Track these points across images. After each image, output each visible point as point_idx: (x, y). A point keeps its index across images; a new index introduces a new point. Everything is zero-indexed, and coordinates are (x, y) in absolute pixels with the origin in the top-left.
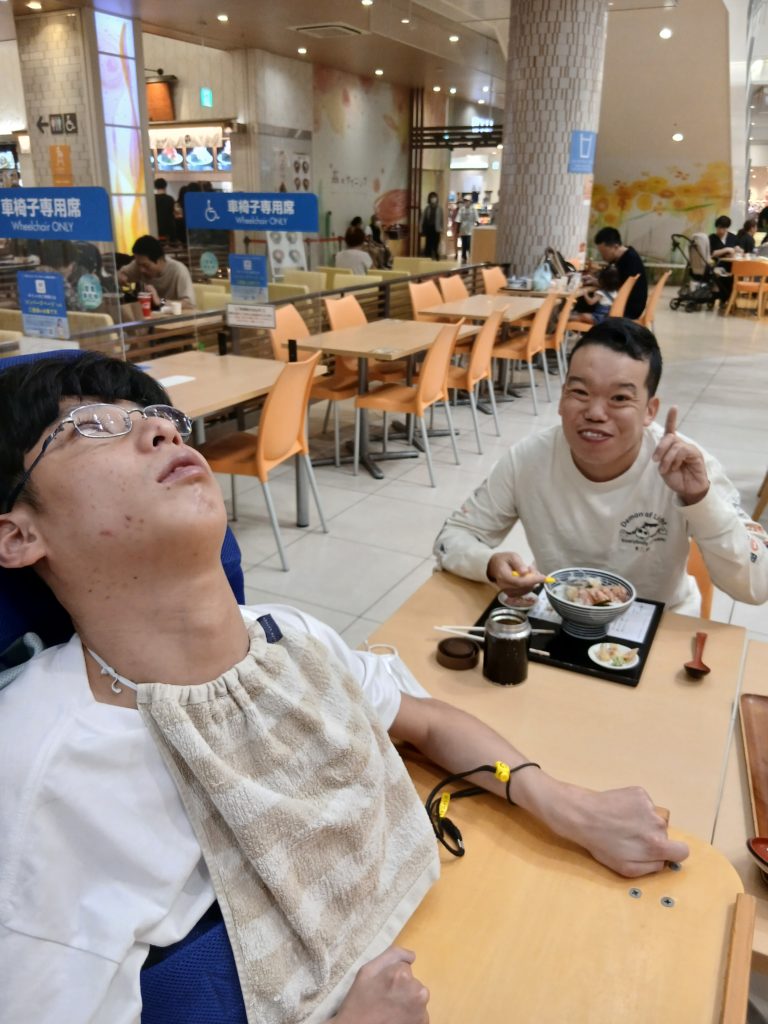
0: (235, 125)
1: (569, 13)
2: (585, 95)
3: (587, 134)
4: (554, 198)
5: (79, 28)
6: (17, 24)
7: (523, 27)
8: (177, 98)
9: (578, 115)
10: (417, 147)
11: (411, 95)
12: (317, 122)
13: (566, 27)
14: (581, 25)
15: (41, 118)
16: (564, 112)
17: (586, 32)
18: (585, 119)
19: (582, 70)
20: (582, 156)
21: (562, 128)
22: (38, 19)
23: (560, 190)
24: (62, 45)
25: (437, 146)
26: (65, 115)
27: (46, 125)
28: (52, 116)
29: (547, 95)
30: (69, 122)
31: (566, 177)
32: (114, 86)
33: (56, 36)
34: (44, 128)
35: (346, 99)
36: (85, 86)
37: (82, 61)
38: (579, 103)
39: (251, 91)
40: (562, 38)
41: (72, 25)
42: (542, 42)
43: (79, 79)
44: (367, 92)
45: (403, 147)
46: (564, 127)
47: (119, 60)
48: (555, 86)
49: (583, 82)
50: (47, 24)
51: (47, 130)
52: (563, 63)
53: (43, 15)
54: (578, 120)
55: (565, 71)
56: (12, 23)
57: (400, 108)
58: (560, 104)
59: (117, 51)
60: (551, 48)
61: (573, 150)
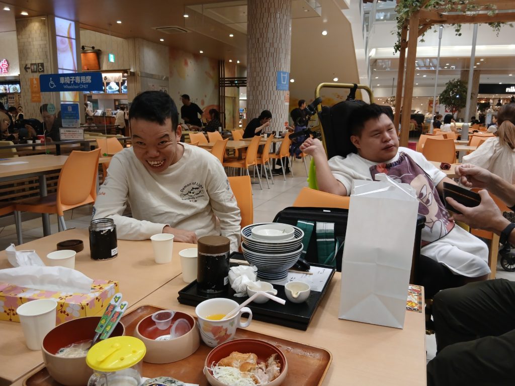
0: (129, 72)
1: (272, 19)
2: (282, 56)
3: (284, 73)
4: (271, 101)
5: (47, 24)
6: (17, 22)
7: (252, 25)
8: (101, 60)
9: (280, 64)
10: (222, 86)
11: (219, 64)
12: (171, 73)
13: (272, 25)
14: (278, 24)
15: (26, 65)
16: (273, 63)
17: (281, 27)
18: (283, 66)
19: (280, 45)
20: (282, 83)
21: (272, 70)
22: (27, 20)
23: (273, 98)
24: (38, 32)
25: (232, 86)
26: (38, 64)
27: (29, 68)
28: (31, 64)
29: (265, 55)
30: (40, 67)
31: (276, 92)
32: (64, 51)
33: (35, 28)
34: (28, 70)
35: (186, 64)
36: (48, 51)
37: (48, 39)
38: (280, 59)
39: (137, 58)
40: (270, 30)
41: (43, 23)
42: (261, 32)
43: (46, 47)
44: (197, 61)
45: (216, 86)
46: (273, 70)
47: (67, 39)
48: (268, 51)
49: (281, 50)
50: (31, 22)
51: (29, 71)
52: (271, 41)
53: (30, 18)
54: (280, 66)
55: (272, 45)
56: (15, 22)
57: (213, 69)
58: (271, 59)
59: (66, 35)
60: (265, 34)
61: (278, 80)
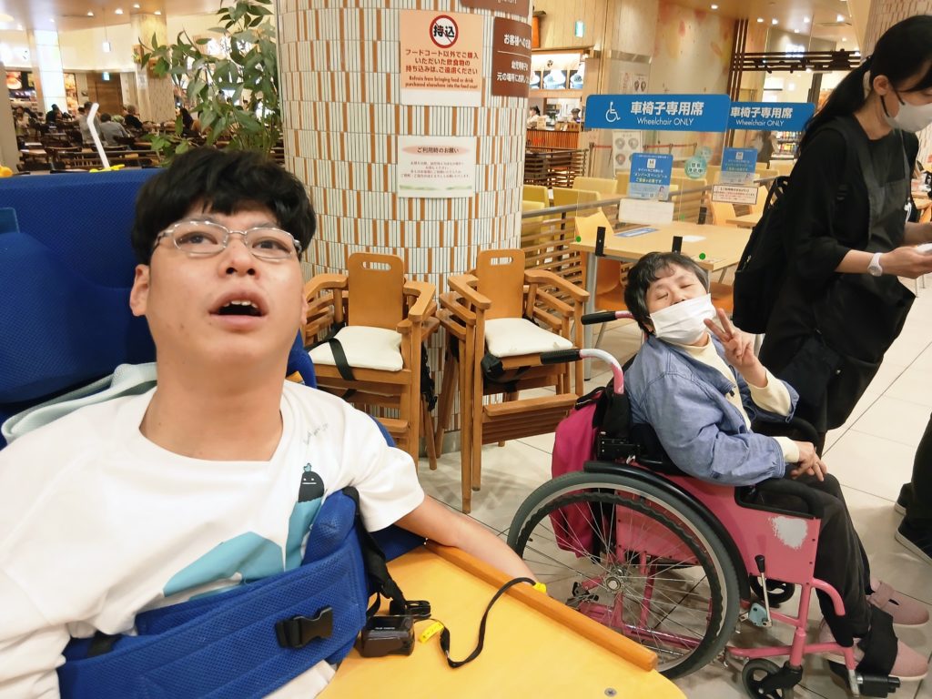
0: (592, 52)
10: (737, 70)
11: (736, 26)
12: (656, 48)
35: (682, 29)
39: (609, 23)
44: (700, 24)
45: (725, 69)
57: (726, 37)
